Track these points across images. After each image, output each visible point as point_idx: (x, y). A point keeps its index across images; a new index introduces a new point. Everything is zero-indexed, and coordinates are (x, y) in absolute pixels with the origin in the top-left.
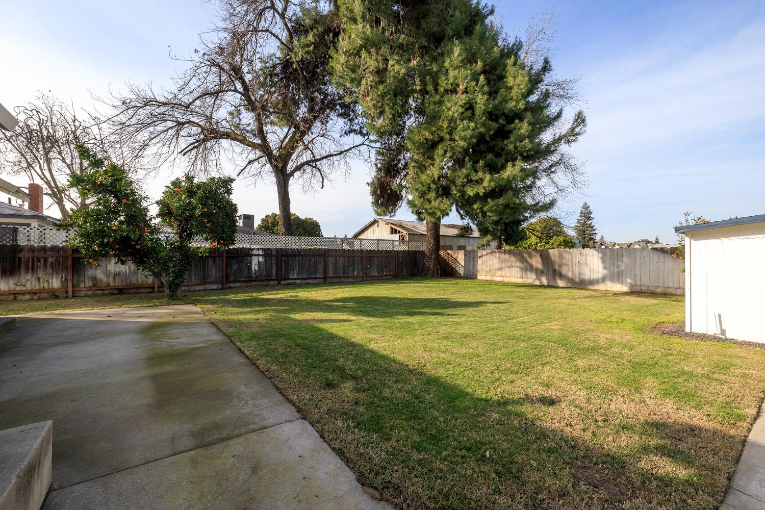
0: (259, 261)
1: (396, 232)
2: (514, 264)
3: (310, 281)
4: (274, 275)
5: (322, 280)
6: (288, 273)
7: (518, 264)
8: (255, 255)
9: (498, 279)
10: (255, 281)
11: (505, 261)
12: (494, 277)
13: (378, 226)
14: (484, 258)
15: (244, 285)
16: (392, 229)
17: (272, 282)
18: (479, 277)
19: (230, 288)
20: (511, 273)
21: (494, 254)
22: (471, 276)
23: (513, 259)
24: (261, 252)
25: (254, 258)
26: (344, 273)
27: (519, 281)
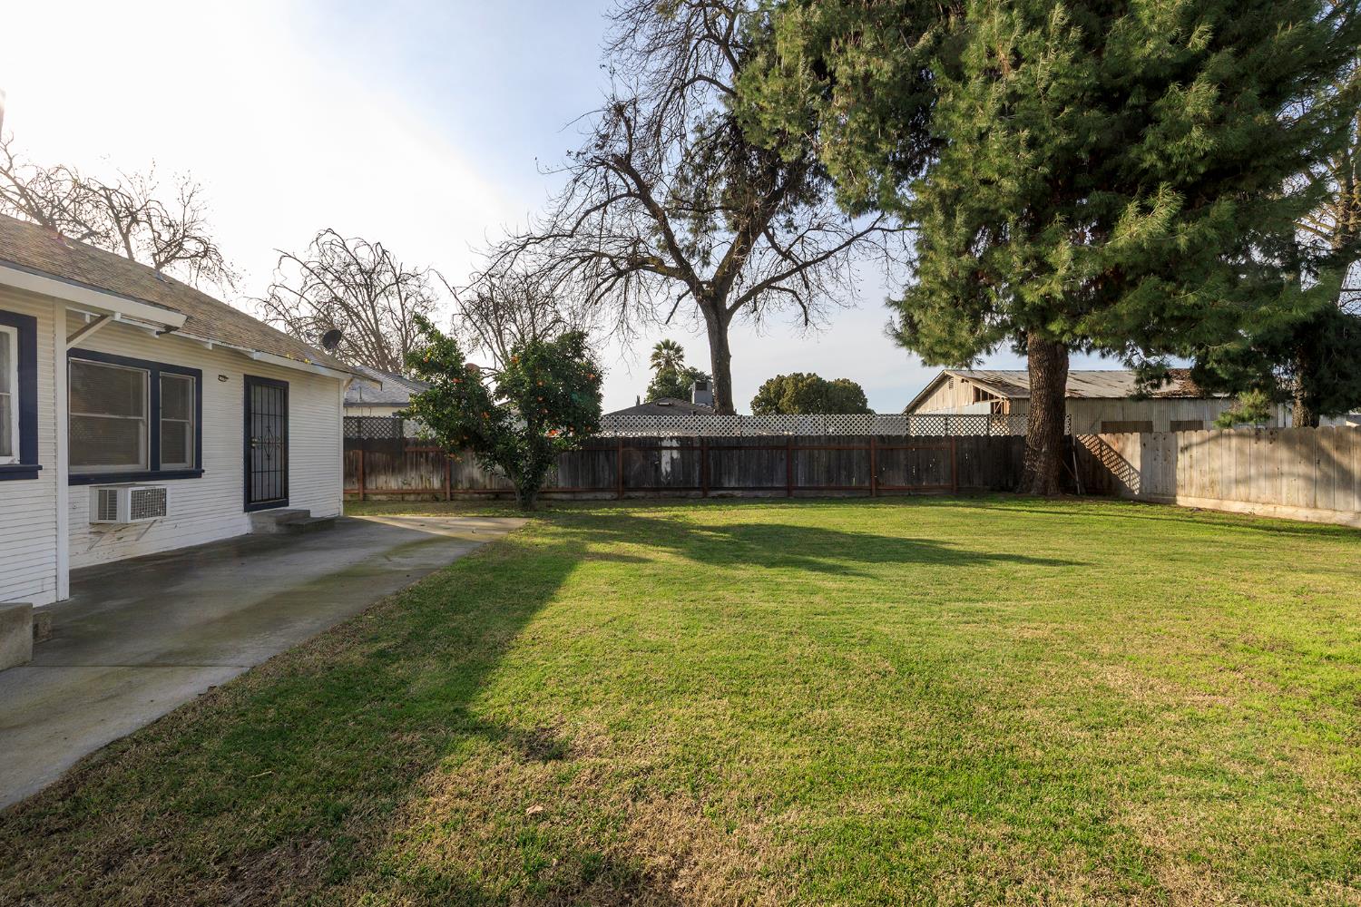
0: (672, 458)
1: (986, 396)
2: (1285, 468)
3: (760, 494)
4: (697, 481)
5: (784, 493)
6: (720, 478)
7: (1302, 468)
8: (666, 448)
9: (1236, 507)
10: (666, 489)
11: (1258, 458)
12: (1226, 503)
13: (951, 387)
14: (1195, 451)
15: (650, 494)
16: (977, 390)
17: (693, 493)
18: (1182, 501)
19: (629, 498)
20: (1277, 493)
21: (1224, 441)
22: (1158, 495)
23: (1283, 453)
24: (675, 444)
25: (664, 452)
26: (830, 479)
27: (1302, 514)
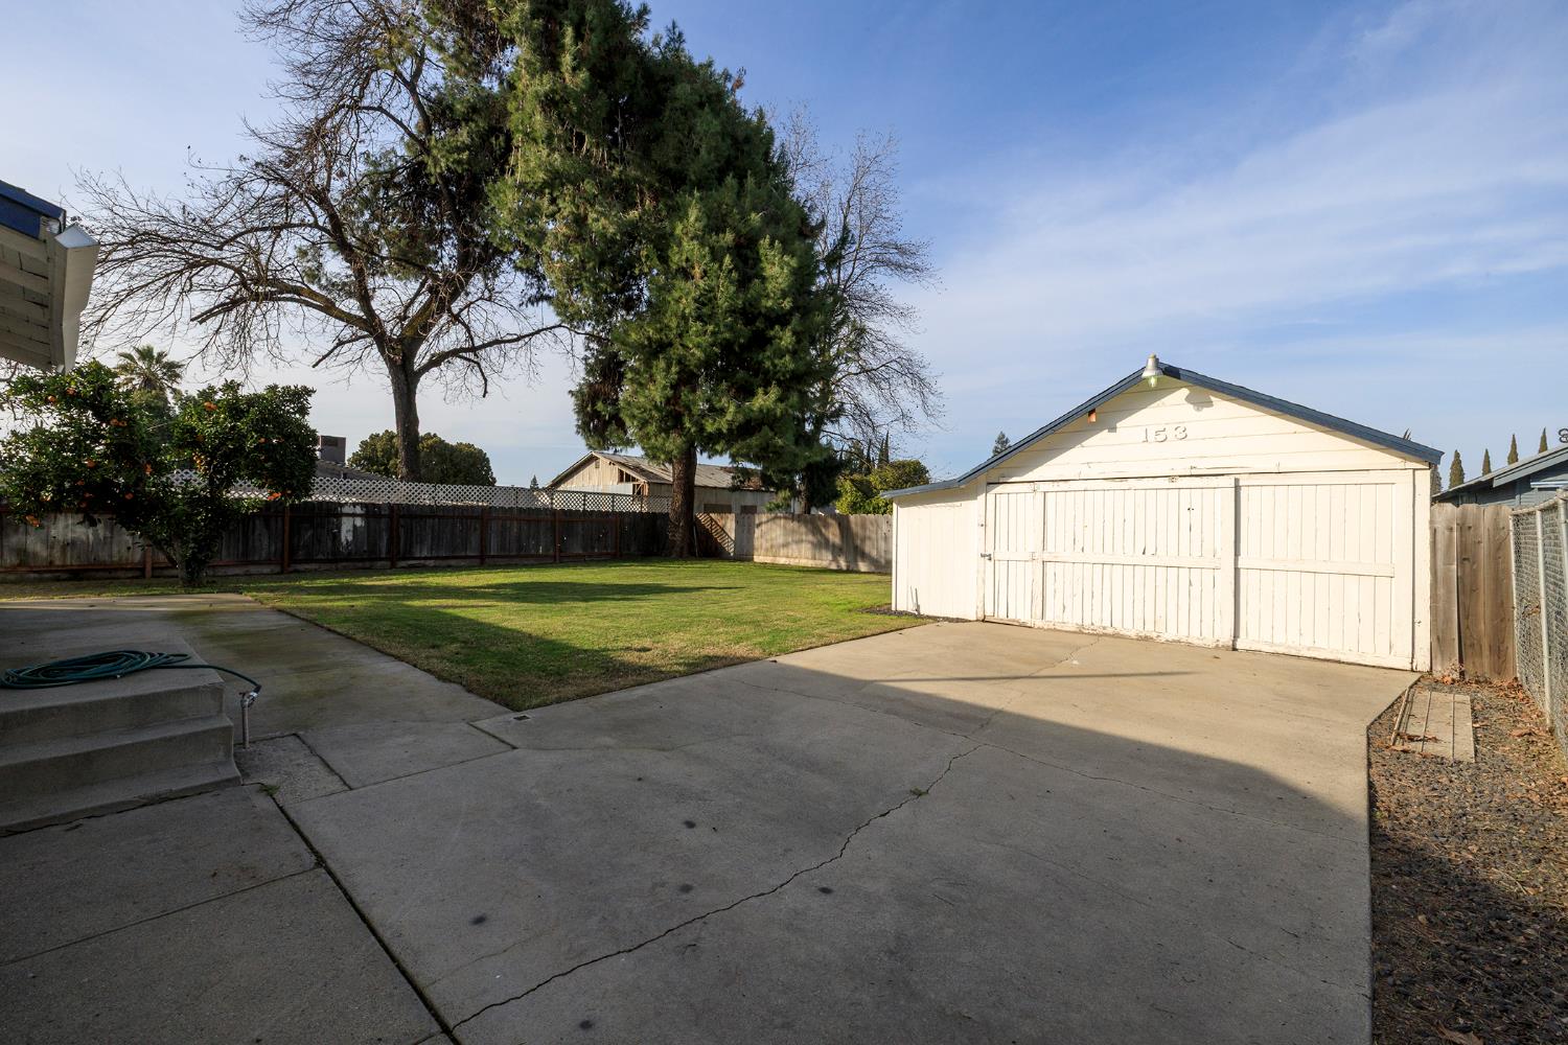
0: (355, 526)
1: (629, 479)
2: (804, 537)
3: (456, 562)
4: (384, 550)
5: (476, 562)
6: (411, 547)
7: (810, 538)
8: (348, 515)
9: (782, 561)
10: (346, 560)
11: (793, 531)
12: (778, 558)
13: (597, 467)
14: (764, 527)
15: (324, 567)
16: (621, 472)
17: (379, 564)
18: (757, 559)
19: (296, 571)
20: (800, 552)
21: (778, 521)
22: (744, 556)
23: (803, 529)
24: (358, 510)
25: (344, 519)
26: (520, 548)
27: (810, 563)
